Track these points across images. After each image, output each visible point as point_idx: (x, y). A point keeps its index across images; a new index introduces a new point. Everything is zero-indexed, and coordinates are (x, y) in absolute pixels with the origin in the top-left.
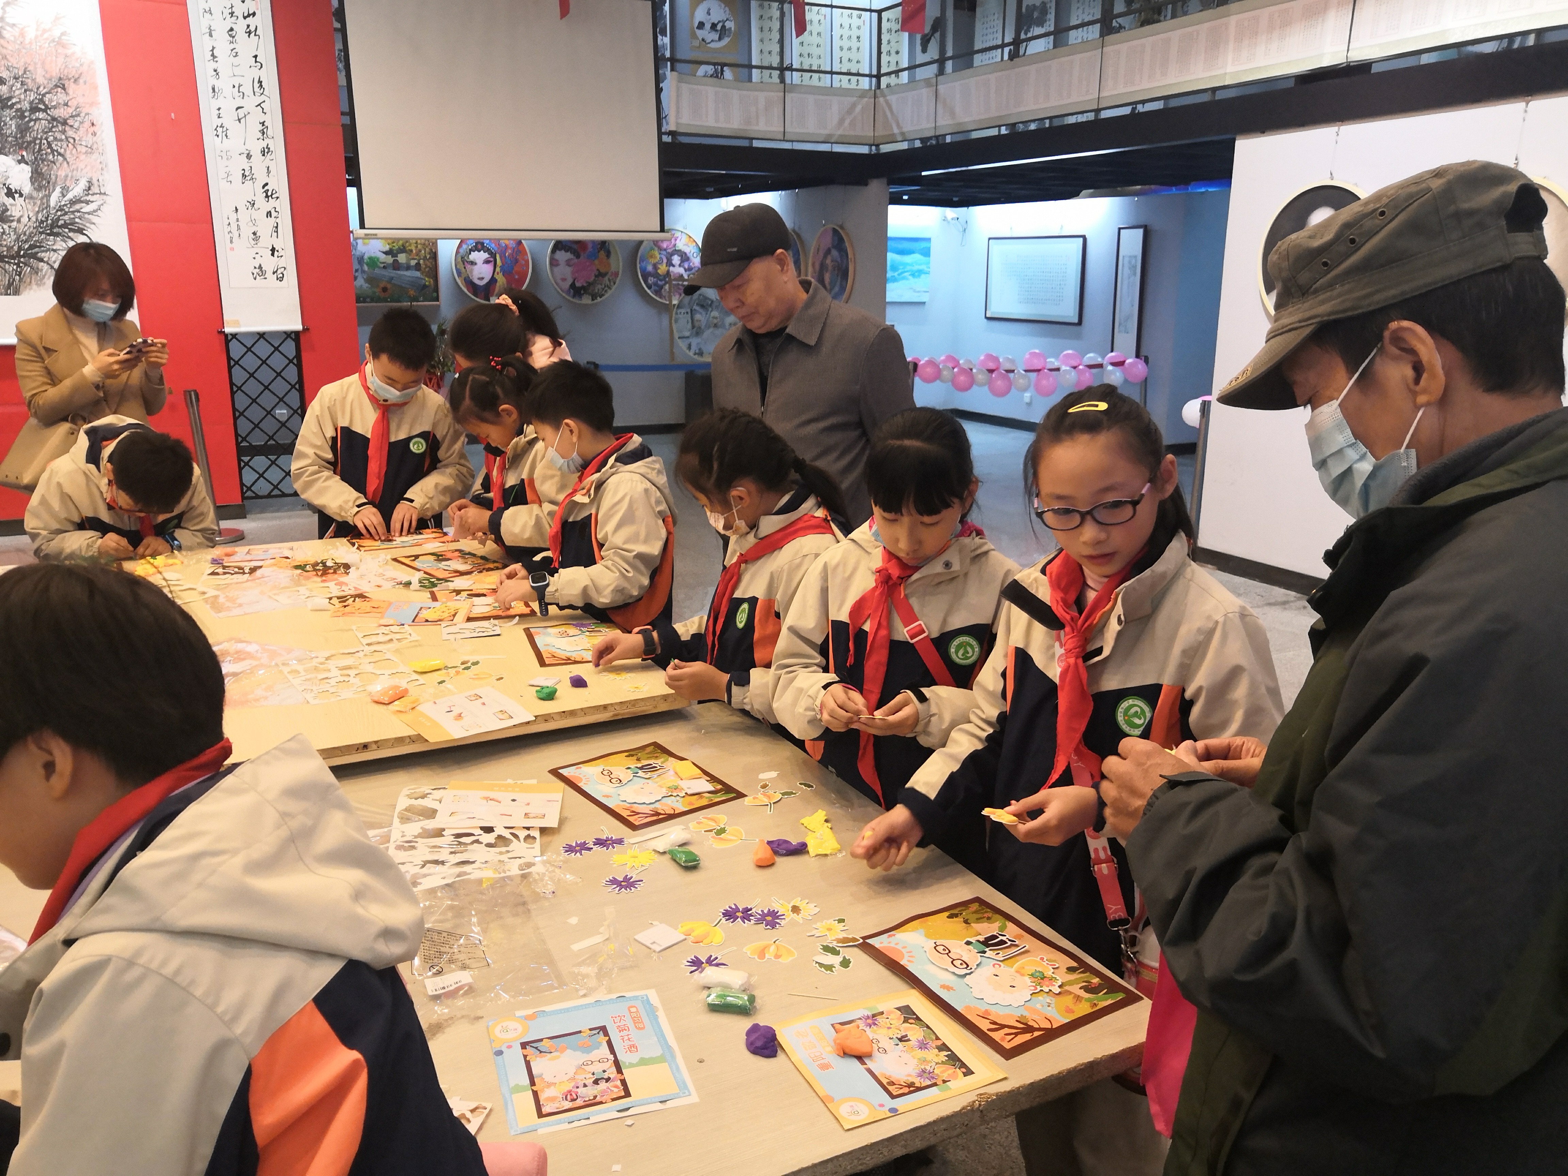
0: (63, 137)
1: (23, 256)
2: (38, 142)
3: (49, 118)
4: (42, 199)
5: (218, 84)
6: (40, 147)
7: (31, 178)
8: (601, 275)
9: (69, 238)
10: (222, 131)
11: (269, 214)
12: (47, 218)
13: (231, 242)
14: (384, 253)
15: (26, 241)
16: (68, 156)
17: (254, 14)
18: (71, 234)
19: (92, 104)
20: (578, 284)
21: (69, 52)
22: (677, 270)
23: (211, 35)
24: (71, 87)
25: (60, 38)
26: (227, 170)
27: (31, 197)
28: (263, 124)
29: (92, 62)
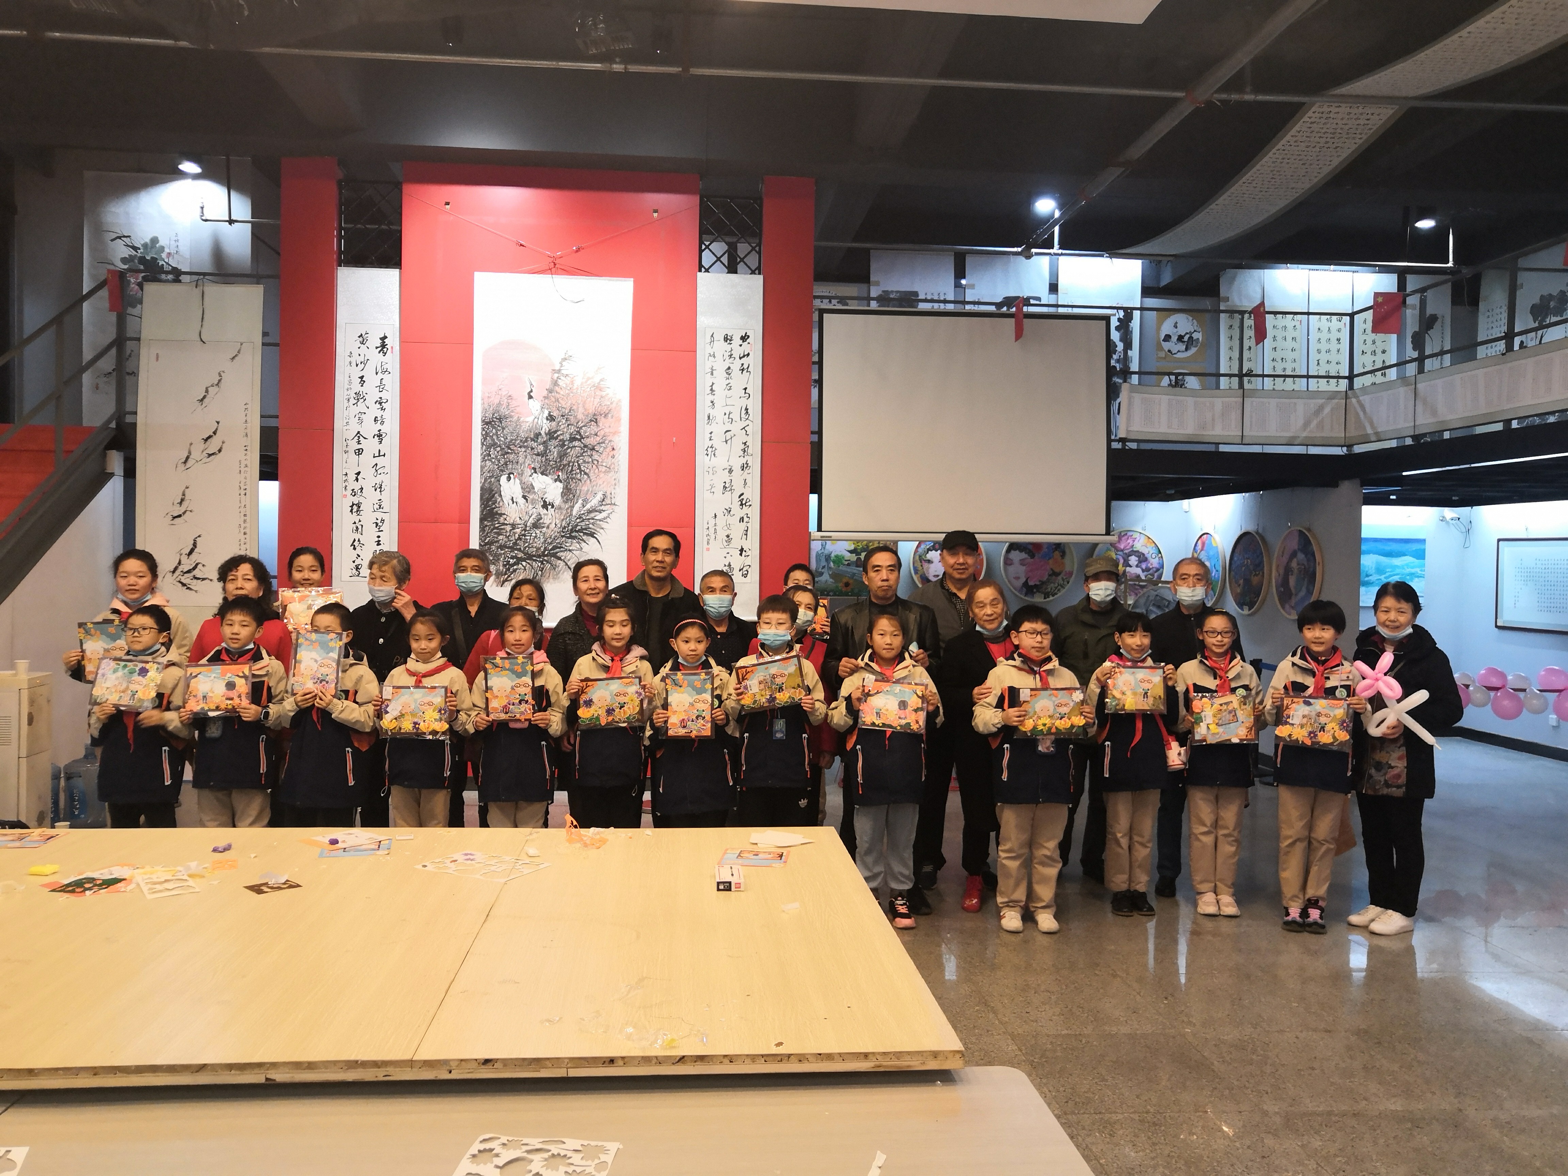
0: (590, 460)
1: (547, 556)
2: (571, 464)
3: (582, 445)
4: (568, 509)
5: (713, 413)
6: (572, 468)
7: (562, 492)
8: (1055, 574)
9: (583, 540)
10: (711, 451)
11: (742, 519)
12: (569, 524)
13: (708, 543)
14: (848, 551)
15: (551, 543)
16: (591, 475)
17: (748, 355)
18: (585, 537)
19: (615, 433)
20: (1031, 583)
21: (604, 394)
22: (1134, 570)
23: (712, 374)
24: (602, 421)
25: (599, 383)
26: (712, 483)
27: (560, 508)
28: (745, 443)
29: (620, 401)
